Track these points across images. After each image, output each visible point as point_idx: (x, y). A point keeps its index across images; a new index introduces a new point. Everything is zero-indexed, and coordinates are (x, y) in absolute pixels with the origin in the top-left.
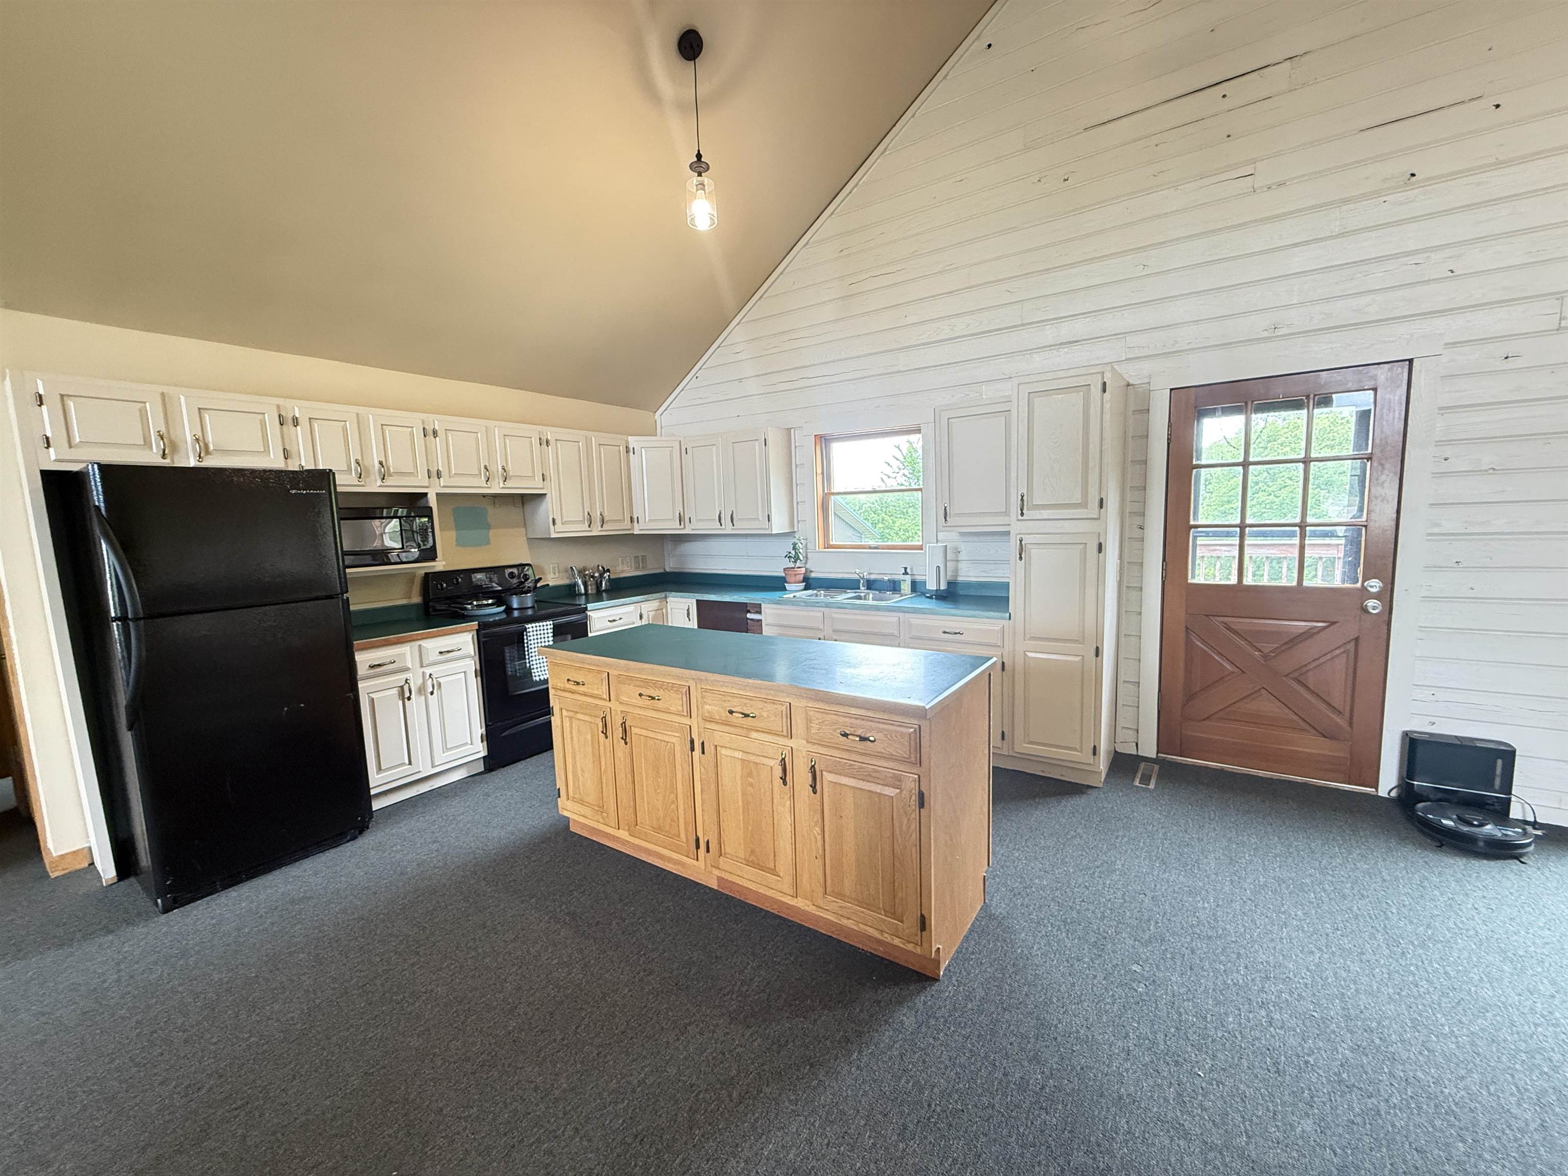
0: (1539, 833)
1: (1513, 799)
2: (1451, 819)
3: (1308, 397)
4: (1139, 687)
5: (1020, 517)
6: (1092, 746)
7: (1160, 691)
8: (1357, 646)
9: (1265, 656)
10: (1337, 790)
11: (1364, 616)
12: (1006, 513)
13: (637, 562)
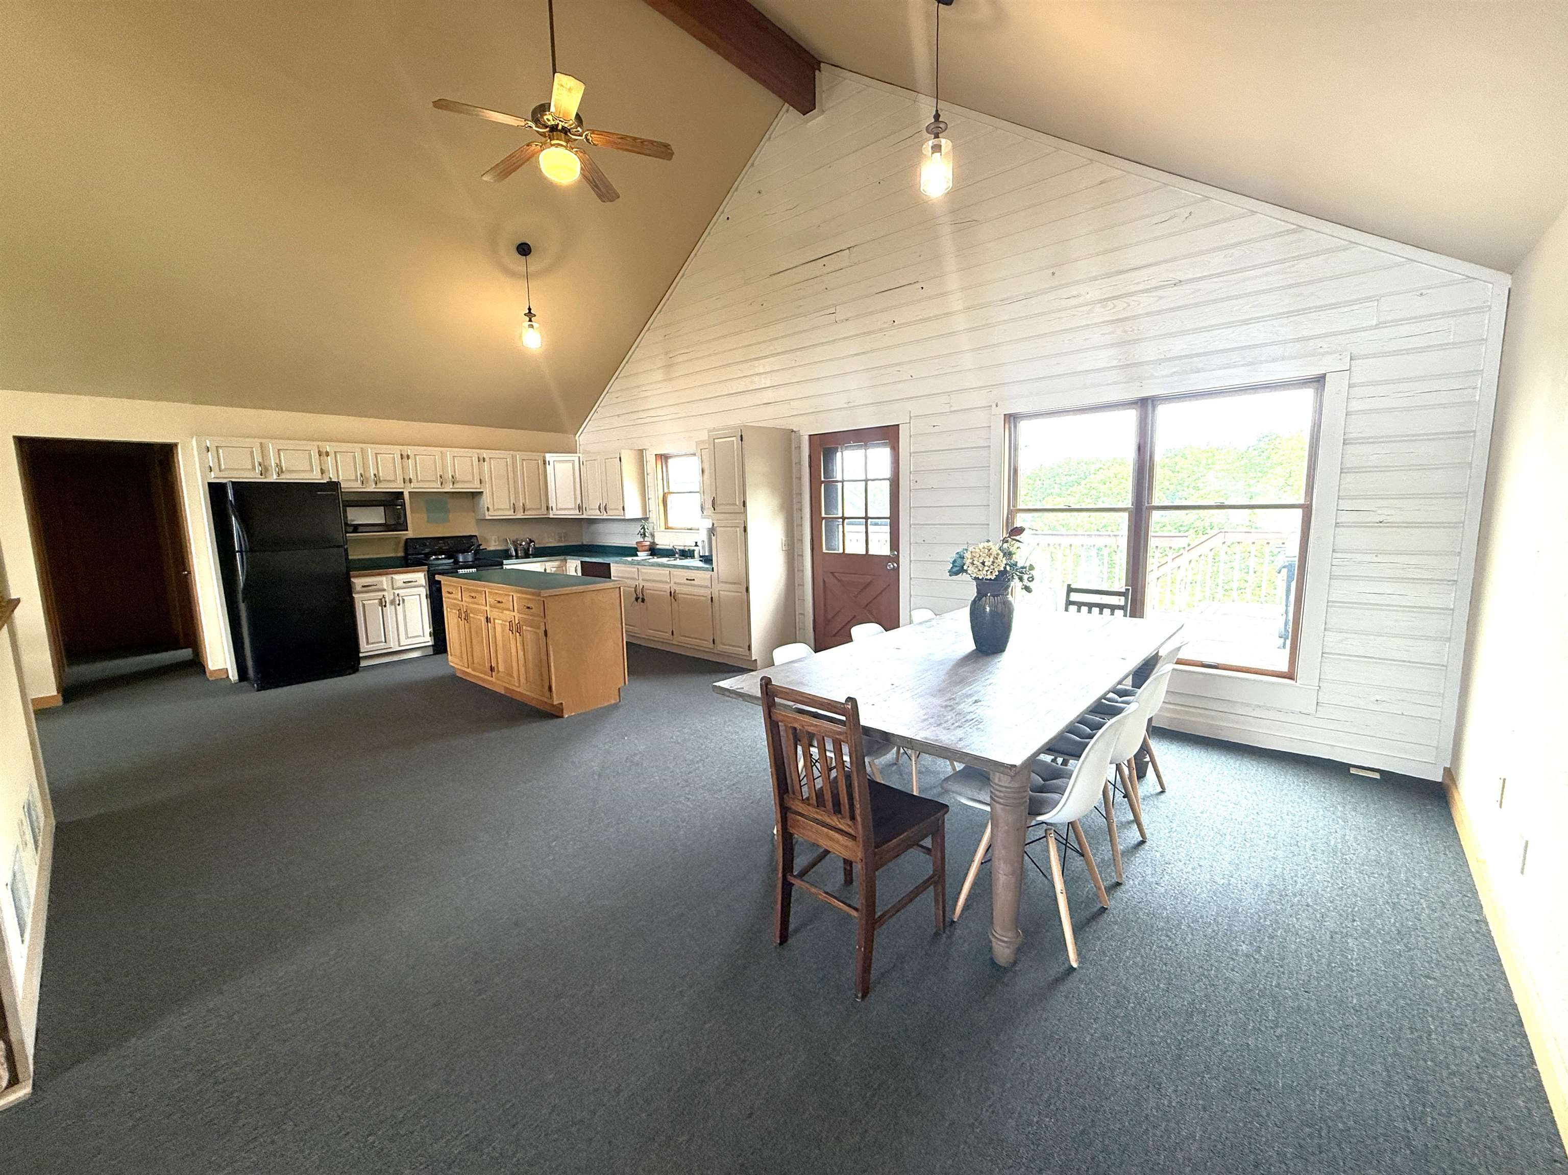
6: (748, 645)
8: (889, 589)
9: (853, 596)
11: (890, 572)
13: (560, 537)
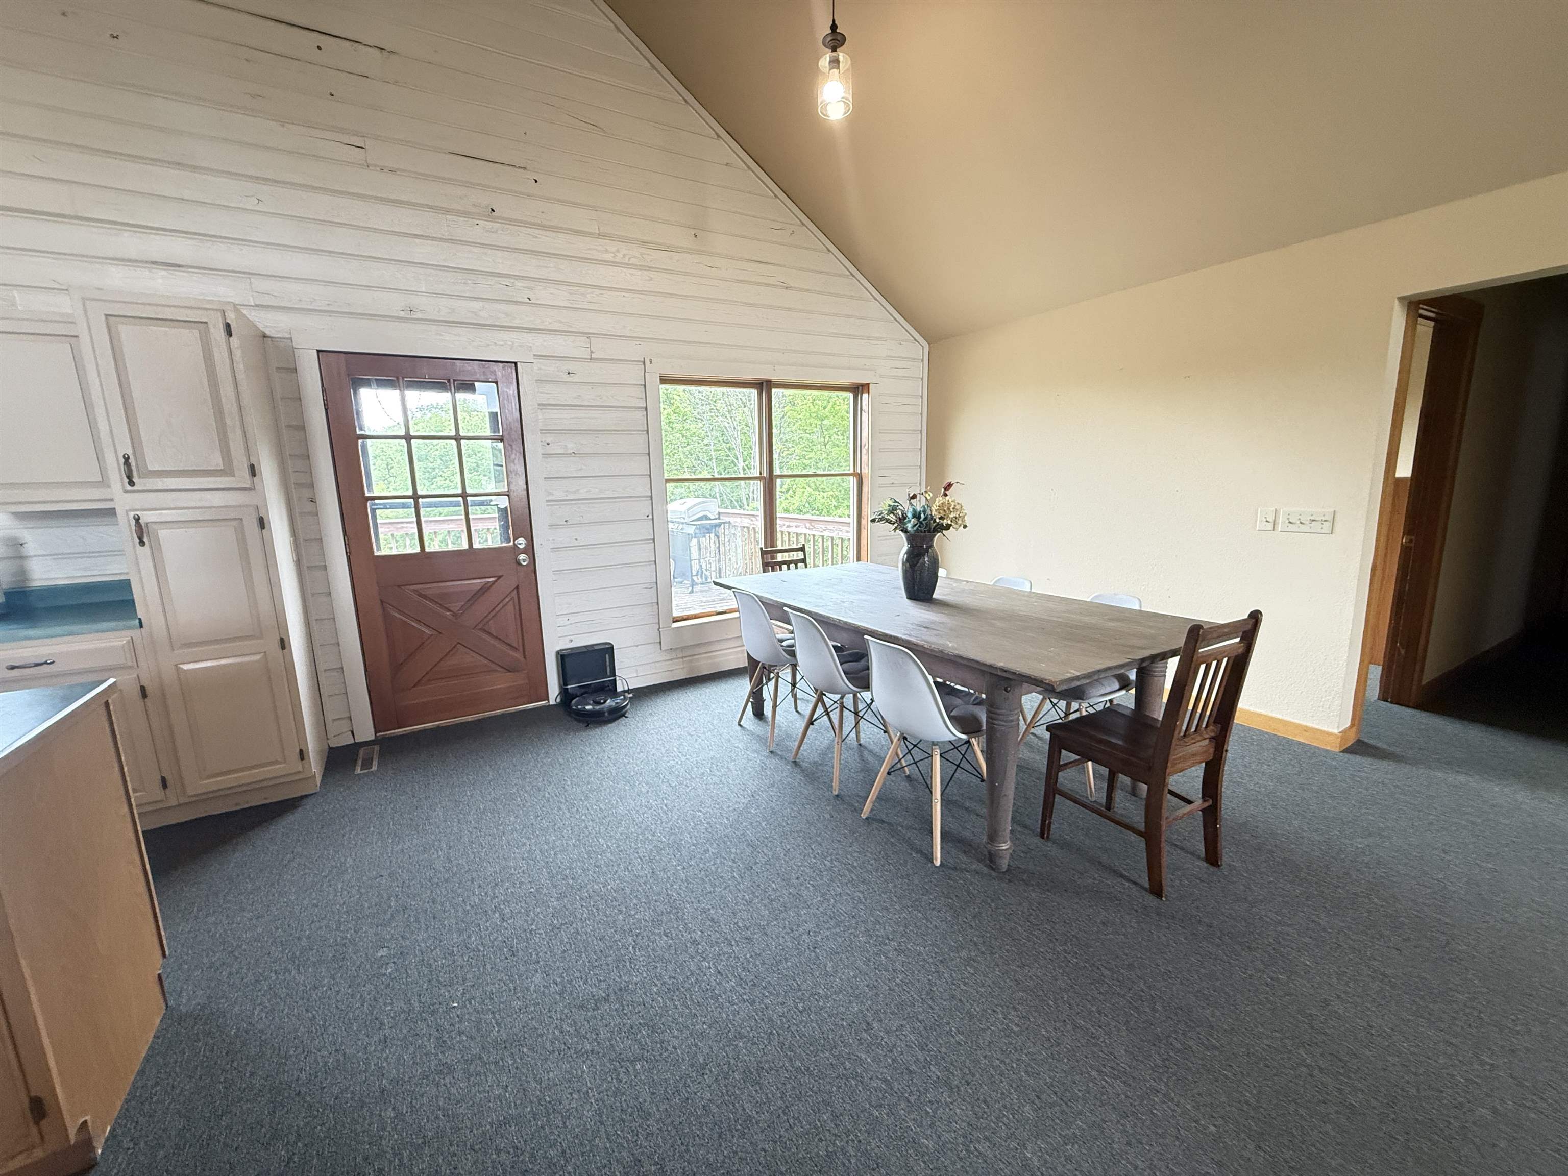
0: (631, 695)
1: (617, 678)
2: (589, 704)
3: (449, 381)
4: (343, 672)
5: (129, 488)
6: (298, 751)
7: (366, 671)
8: (518, 592)
9: (455, 615)
10: (525, 711)
11: (519, 567)
12: (104, 483)
